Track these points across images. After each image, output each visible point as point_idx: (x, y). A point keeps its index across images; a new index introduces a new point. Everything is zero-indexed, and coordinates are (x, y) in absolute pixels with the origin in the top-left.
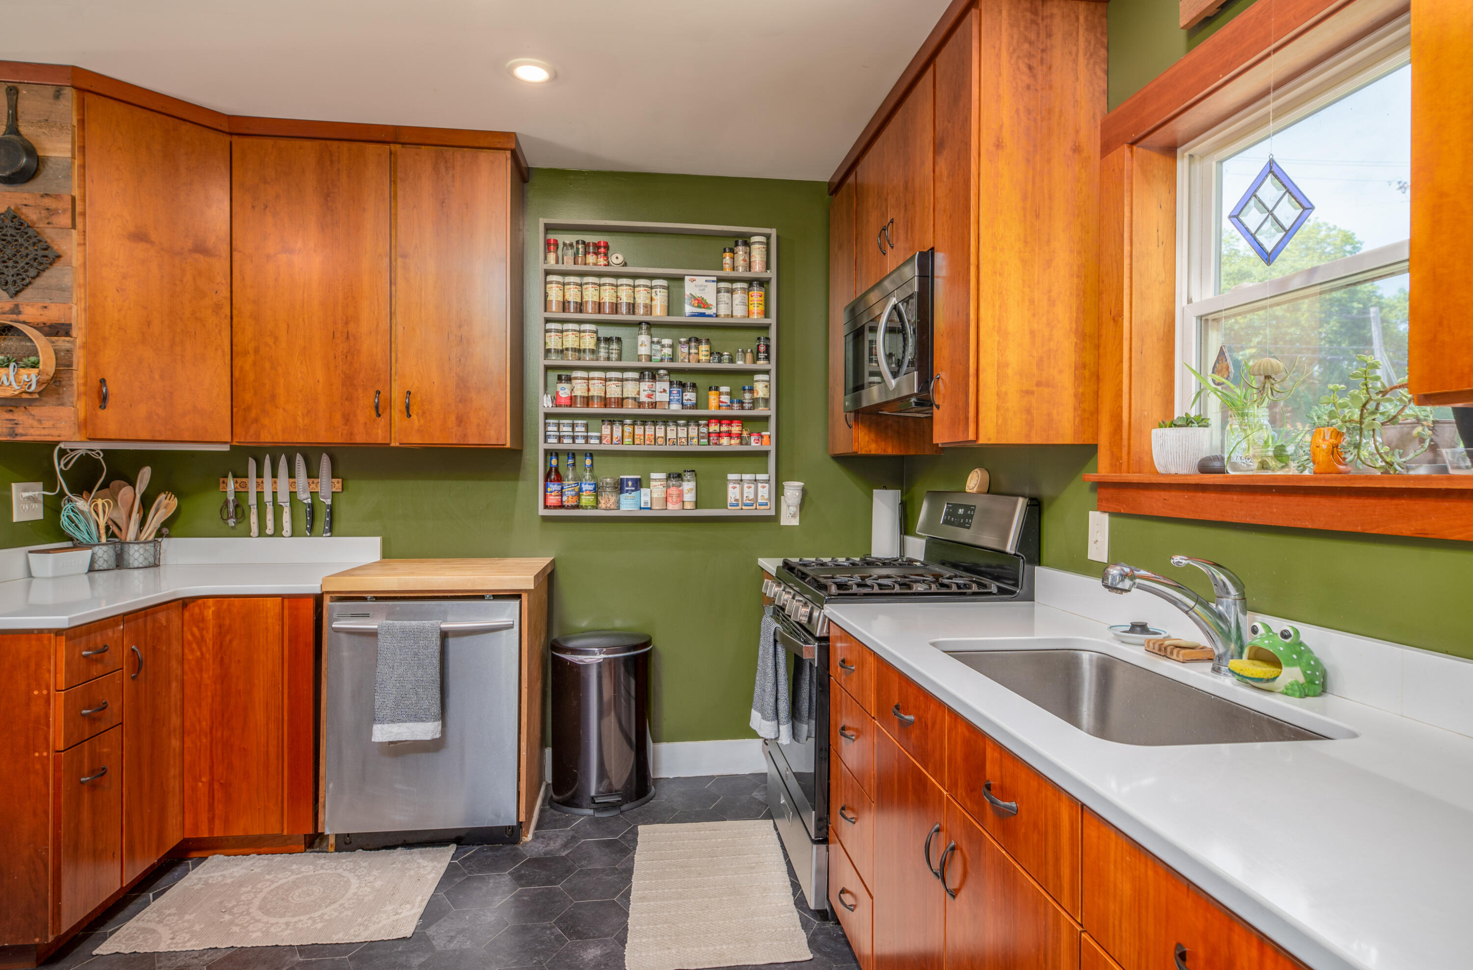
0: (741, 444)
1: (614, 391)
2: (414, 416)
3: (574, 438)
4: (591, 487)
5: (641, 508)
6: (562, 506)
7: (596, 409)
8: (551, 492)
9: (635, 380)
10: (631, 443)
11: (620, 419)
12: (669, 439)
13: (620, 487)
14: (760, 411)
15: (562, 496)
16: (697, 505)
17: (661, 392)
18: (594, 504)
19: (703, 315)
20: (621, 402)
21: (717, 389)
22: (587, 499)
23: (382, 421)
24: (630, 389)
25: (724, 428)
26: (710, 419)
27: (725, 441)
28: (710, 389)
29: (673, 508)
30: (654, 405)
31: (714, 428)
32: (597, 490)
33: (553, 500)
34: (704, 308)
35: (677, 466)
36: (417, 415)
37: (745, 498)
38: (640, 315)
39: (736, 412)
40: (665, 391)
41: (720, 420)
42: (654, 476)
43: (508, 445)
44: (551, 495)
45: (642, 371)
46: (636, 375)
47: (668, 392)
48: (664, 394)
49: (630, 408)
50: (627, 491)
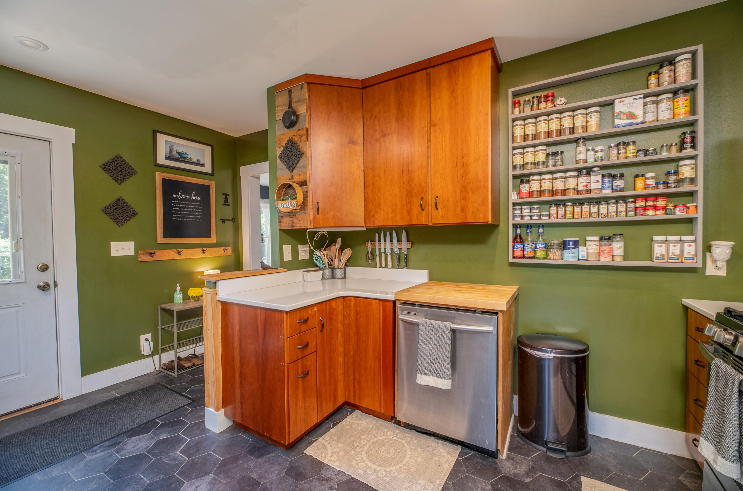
0: (666, 214)
1: (559, 185)
2: (440, 209)
3: (531, 216)
4: (543, 246)
5: (579, 260)
6: (523, 257)
7: (547, 198)
8: (517, 249)
9: (574, 177)
10: (572, 217)
11: (563, 203)
12: (602, 214)
13: (564, 246)
14: (686, 188)
15: (523, 251)
16: (625, 258)
17: (595, 183)
18: (545, 256)
19: (632, 124)
20: (564, 192)
21: (643, 175)
22: (540, 253)
23: (424, 213)
24: (571, 183)
25: (650, 203)
26: (636, 198)
27: (651, 212)
28: (637, 176)
29: (605, 260)
30: (589, 192)
31: (640, 203)
32: (547, 248)
33: (518, 253)
34: (632, 119)
35: (608, 231)
36: (441, 208)
37: (670, 254)
38: (579, 133)
39: (662, 190)
40: (598, 181)
41: (646, 197)
42: (589, 238)
43: (490, 222)
44: (517, 251)
45: (579, 171)
46: (575, 173)
47: (600, 182)
48: (597, 184)
49: (571, 195)
50: (569, 248)
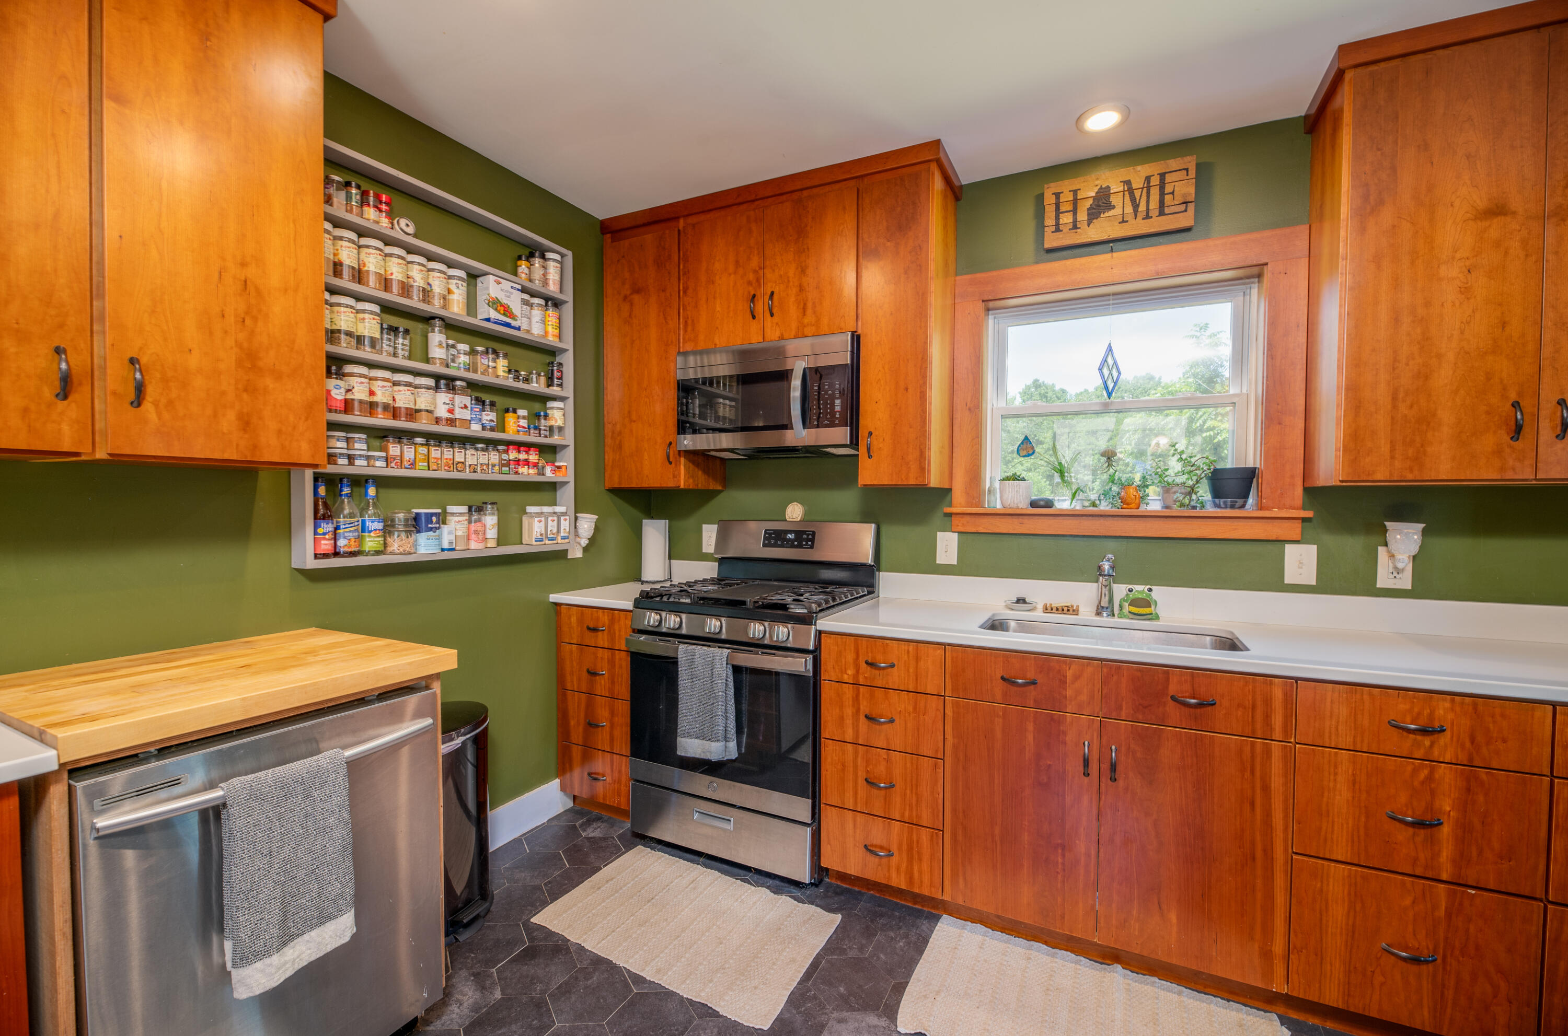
0: (539, 474)
1: (404, 399)
2: (147, 406)
3: (351, 459)
4: (380, 526)
5: (443, 550)
6: (336, 554)
7: (381, 420)
8: (324, 534)
9: (429, 388)
10: (427, 468)
11: (402, 435)
12: (470, 465)
13: (417, 524)
14: (555, 440)
15: (335, 539)
16: (499, 543)
17: (462, 408)
18: (382, 548)
19: (508, 325)
20: (412, 414)
21: (515, 411)
22: (371, 542)
23: (71, 410)
24: (424, 400)
25: (522, 456)
26: (508, 443)
27: (524, 470)
28: (507, 411)
29: (476, 548)
30: (451, 422)
31: (513, 455)
32: (388, 529)
33: (326, 545)
34: (510, 317)
35: (477, 497)
37: (549, 532)
38: (435, 307)
39: (533, 438)
40: (466, 407)
41: (519, 446)
42: (451, 509)
45: (438, 377)
46: (431, 382)
47: (469, 409)
48: (465, 410)
49: (423, 424)
50: (431, 529)
